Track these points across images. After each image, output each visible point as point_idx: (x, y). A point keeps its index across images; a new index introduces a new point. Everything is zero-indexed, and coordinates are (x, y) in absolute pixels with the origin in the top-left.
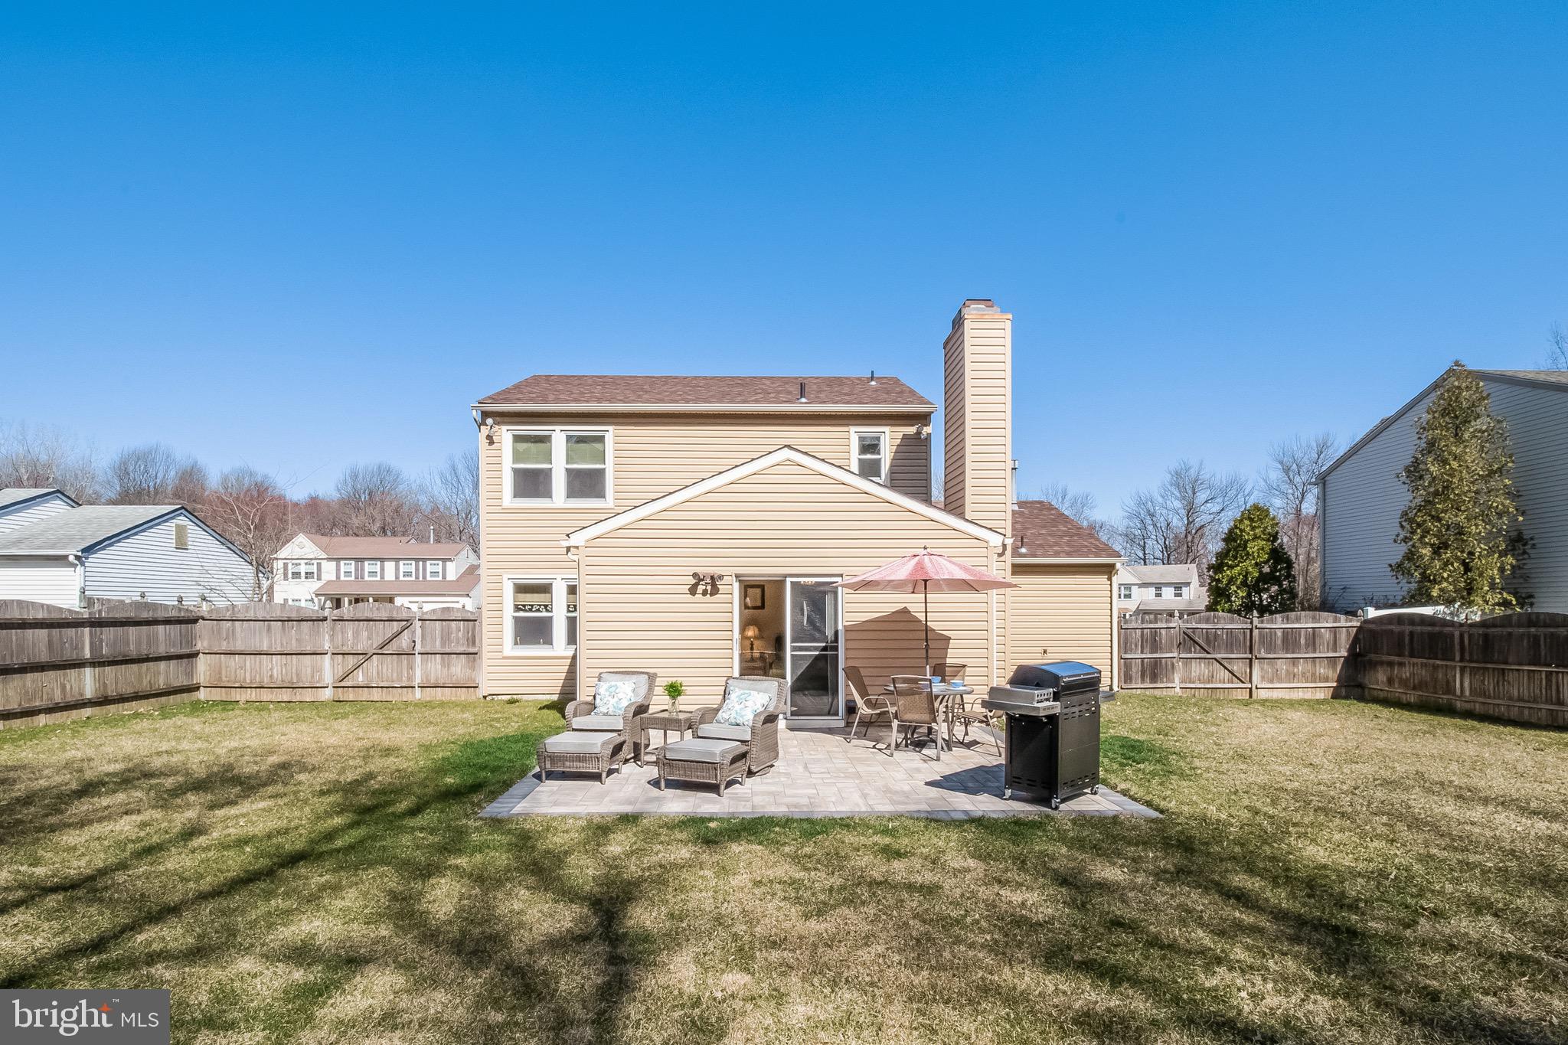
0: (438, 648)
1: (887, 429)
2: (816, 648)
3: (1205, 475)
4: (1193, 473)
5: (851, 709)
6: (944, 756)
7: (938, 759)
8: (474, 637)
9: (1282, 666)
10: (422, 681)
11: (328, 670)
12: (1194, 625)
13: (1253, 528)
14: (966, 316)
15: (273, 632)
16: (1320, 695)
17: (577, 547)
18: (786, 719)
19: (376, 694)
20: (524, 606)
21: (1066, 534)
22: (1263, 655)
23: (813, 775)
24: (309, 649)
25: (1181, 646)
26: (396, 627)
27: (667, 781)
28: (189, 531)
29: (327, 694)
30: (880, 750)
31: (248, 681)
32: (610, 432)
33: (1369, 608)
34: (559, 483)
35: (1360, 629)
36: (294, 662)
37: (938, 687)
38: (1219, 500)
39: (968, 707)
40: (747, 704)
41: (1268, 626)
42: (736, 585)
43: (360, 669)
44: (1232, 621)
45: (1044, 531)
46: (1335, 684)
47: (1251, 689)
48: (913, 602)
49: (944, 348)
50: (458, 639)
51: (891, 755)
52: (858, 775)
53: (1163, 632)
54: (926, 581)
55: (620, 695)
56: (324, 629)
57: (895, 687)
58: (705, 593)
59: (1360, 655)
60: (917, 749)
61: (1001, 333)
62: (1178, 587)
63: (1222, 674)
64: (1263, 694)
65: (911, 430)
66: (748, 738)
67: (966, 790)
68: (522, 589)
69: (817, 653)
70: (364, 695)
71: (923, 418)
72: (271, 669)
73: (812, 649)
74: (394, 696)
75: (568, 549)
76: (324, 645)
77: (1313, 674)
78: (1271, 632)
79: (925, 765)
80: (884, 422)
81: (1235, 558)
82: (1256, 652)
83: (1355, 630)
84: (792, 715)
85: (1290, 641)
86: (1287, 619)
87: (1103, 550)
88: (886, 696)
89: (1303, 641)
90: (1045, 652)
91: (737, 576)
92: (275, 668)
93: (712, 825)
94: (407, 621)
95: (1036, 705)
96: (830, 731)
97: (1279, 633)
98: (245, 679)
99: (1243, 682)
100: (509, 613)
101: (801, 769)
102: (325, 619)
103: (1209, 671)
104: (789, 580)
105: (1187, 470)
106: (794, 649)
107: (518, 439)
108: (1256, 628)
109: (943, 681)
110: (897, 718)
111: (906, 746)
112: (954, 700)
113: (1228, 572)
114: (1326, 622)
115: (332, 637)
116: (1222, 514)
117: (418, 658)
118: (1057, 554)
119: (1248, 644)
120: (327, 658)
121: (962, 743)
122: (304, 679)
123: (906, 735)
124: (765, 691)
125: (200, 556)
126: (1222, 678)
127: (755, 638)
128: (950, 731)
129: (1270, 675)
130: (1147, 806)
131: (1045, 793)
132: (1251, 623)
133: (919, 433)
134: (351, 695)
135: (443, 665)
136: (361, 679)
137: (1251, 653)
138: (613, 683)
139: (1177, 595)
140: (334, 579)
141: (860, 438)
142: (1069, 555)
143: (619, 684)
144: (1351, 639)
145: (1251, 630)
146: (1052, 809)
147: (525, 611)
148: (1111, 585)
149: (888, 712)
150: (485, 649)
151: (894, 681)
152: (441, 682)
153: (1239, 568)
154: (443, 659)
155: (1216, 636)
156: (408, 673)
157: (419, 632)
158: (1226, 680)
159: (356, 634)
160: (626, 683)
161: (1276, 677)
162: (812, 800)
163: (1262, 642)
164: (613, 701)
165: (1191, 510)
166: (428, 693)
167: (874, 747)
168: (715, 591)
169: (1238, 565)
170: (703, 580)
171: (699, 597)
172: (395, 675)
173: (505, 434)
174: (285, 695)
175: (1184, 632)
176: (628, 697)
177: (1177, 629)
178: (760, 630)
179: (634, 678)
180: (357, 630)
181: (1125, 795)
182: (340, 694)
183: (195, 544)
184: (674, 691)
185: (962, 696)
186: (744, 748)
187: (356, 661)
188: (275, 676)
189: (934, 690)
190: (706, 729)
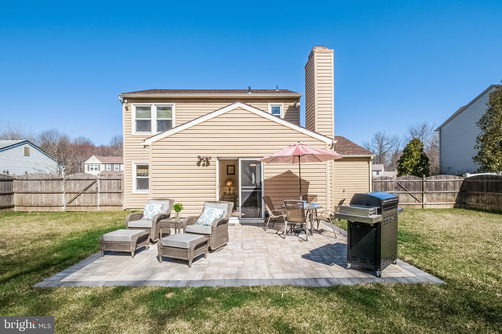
0: (107, 190)
1: (282, 104)
2: (252, 189)
3: (386, 136)
4: (382, 135)
5: (267, 215)
6: (310, 238)
7: (307, 240)
8: (120, 186)
9: (435, 196)
10: (100, 203)
11: (64, 199)
12: (401, 180)
13: (415, 147)
14: (315, 51)
15: (42, 185)
16: (449, 207)
17: (148, 146)
18: (239, 219)
19: (83, 209)
20: (141, 174)
21: (350, 146)
22: (427, 192)
23: (245, 251)
24: (56, 191)
25: (396, 188)
26: (90, 182)
27: (163, 257)
28: (30, 149)
29: (63, 209)
30: (279, 235)
31: (33, 204)
32: (174, 106)
33: (467, 174)
34: (154, 125)
35: (464, 181)
36: (51, 196)
37: (306, 206)
38: (391, 144)
39: (319, 214)
40: (212, 215)
41: (429, 180)
42: (217, 162)
43: (77, 199)
44: (415, 179)
45: (342, 146)
46: (455, 203)
47: (423, 205)
48: (294, 168)
49: (305, 69)
50: (114, 187)
51: (284, 238)
52: (267, 251)
53: (389, 183)
54: (299, 156)
55: (155, 210)
56: (62, 183)
57: (286, 206)
58: (204, 165)
59: (464, 191)
60: (297, 234)
61: (329, 58)
62: (378, 172)
63: (412, 199)
64: (427, 207)
65: (292, 104)
66: (210, 232)
67: (324, 261)
68: (140, 167)
69: (253, 191)
70: (78, 209)
71: (297, 99)
72: (42, 199)
73: (251, 189)
74: (88, 210)
75: (145, 146)
76: (62, 189)
77: (446, 199)
78: (430, 183)
79: (301, 244)
80: (282, 101)
81: (408, 158)
82: (425, 191)
83: (462, 182)
84: (242, 218)
85: (438, 186)
86: (437, 178)
87: (365, 152)
88: (282, 209)
89: (442, 186)
90: (344, 191)
91: (218, 158)
92: (43, 199)
93: (169, 296)
94: (95, 180)
95: (370, 217)
96: (258, 225)
97: (433, 183)
98: (32, 203)
99: (420, 202)
100: (134, 177)
101: (239, 246)
102: (62, 179)
103: (407, 198)
104: (240, 159)
105: (380, 134)
106: (242, 189)
107: (138, 108)
108: (425, 181)
109: (307, 203)
110: (287, 221)
111: (291, 233)
112: (312, 211)
113: (406, 163)
114: (451, 178)
115: (65, 186)
116: (392, 148)
117: (99, 194)
118: (348, 154)
119: (422, 187)
120: (63, 194)
121: (316, 231)
122: (55, 203)
123: (291, 227)
124: (222, 208)
125: (35, 158)
126: (412, 201)
127: (231, 186)
128: (312, 225)
129: (430, 199)
130: (429, 273)
131: (373, 267)
132: (423, 179)
133: (295, 105)
134: (73, 209)
135: (109, 197)
136: (77, 203)
137: (423, 191)
138: (152, 205)
139: (377, 174)
140: (104, 170)
141: (272, 107)
142: (353, 153)
143: (155, 205)
144: (461, 185)
145: (423, 182)
146: (377, 277)
147: (142, 176)
148: (369, 165)
149: (283, 217)
150: (125, 191)
151: (285, 203)
152: (108, 204)
153: (409, 161)
154: (109, 195)
155: (409, 184)
156: (95, 201)
157: (99, 184)
158: (413, 201)
159: (75, 185)
160: (158, 204)
161: (433, 200)
162: (239, 270)
163: (427, 187)
164: (151, 213)
165: (381, 147)
166: (103, 208)
167: (277, 233)
168: (208, 164)
169: (409, 160)
170: (203, 159)
171: (201, 167)
172: (90, 201)
173: (133, 107)
174: (47, 209)
175: (397, 183)
176: (158, 211)
177: (395, 182)
178: (233, 183)
179: (163, 202)
180: (75, 184)
181: (411, 264)
182: (69, 209)
183: (33, 154)
184: (178, 208)
185: (316, 210)
186: (206, 239)
187: (75, 196)
188: (43, 201)
189: (304, 207)
190: (190, 228)
